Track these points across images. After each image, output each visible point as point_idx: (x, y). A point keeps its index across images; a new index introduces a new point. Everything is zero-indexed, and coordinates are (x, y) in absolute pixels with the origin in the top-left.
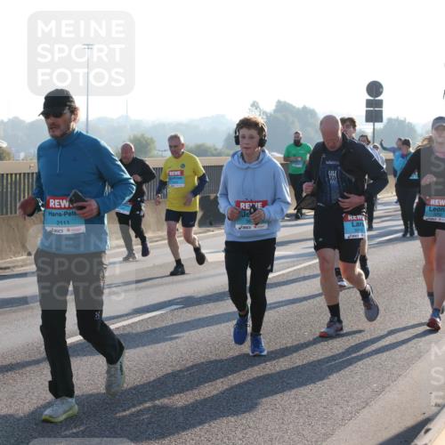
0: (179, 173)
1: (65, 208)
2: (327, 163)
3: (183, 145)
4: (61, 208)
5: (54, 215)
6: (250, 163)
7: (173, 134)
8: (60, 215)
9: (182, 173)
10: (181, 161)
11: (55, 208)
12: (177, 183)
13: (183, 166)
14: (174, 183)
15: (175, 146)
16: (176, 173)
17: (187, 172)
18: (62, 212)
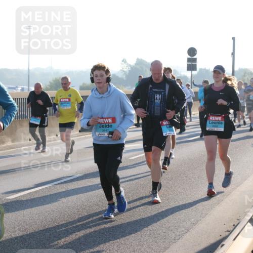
0: (68, 100)
3: (70, 83)
6: (103, 94)
7: (64, 76)
9: (69, 100)
10: (69, 92)
12: (66, 106)
13: (70, 96)
14: (64, 106)
15: (65, 84)
16: (66, 100)
17: (72, 100)
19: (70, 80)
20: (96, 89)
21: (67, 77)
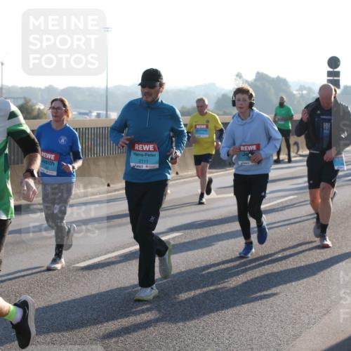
0: (205, 127)
1: (146, 151)
2: (322, 117)
3: (207, 106)
4: (143, 151)
5: (137, 155)
7: (199, 97)
8: (142, 155)
9: (207, 126)
10: (206, 118)
11: (139, 151)
12: (203, 134)
13: (208, 121)
14: (201, 134)
15: (201, 107)
16: (202, 127)
17: (211, 126)
18: (144, 153)
19: (207, 102)
20: (239, 115)
21: (204, 98)
